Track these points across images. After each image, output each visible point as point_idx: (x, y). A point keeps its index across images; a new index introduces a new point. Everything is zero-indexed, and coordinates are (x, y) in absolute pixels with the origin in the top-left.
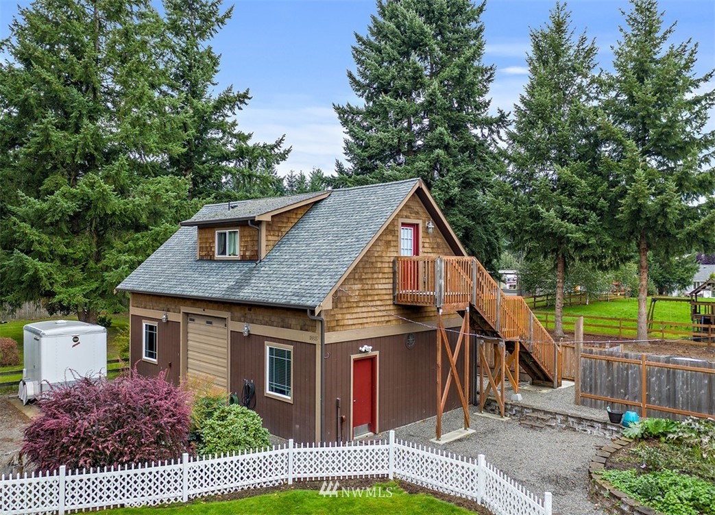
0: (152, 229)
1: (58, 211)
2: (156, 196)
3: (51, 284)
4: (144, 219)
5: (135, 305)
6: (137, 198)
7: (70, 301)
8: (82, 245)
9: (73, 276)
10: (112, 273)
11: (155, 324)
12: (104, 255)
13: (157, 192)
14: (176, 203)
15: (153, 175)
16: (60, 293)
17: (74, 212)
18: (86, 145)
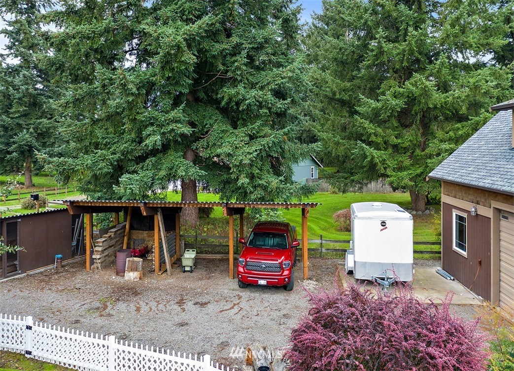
0: (472, 119)
1: (389, 108)
2: (476, 87)
3: (385, 168)
4: (464, 110)
5: (446, 193)
6: (457, 91)
7: (399, 183)
8: (409, 136)
9: (402, 162)
10: (434, 160)
11: (465, 215)
12: (428, 145)
13: (476, 84)
14: (495, 92)
15: (474, 70)
16: (391, 176)
17: (402, 108)
18: (411, 52)
